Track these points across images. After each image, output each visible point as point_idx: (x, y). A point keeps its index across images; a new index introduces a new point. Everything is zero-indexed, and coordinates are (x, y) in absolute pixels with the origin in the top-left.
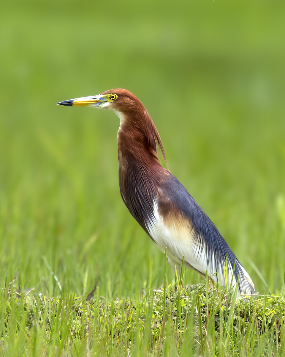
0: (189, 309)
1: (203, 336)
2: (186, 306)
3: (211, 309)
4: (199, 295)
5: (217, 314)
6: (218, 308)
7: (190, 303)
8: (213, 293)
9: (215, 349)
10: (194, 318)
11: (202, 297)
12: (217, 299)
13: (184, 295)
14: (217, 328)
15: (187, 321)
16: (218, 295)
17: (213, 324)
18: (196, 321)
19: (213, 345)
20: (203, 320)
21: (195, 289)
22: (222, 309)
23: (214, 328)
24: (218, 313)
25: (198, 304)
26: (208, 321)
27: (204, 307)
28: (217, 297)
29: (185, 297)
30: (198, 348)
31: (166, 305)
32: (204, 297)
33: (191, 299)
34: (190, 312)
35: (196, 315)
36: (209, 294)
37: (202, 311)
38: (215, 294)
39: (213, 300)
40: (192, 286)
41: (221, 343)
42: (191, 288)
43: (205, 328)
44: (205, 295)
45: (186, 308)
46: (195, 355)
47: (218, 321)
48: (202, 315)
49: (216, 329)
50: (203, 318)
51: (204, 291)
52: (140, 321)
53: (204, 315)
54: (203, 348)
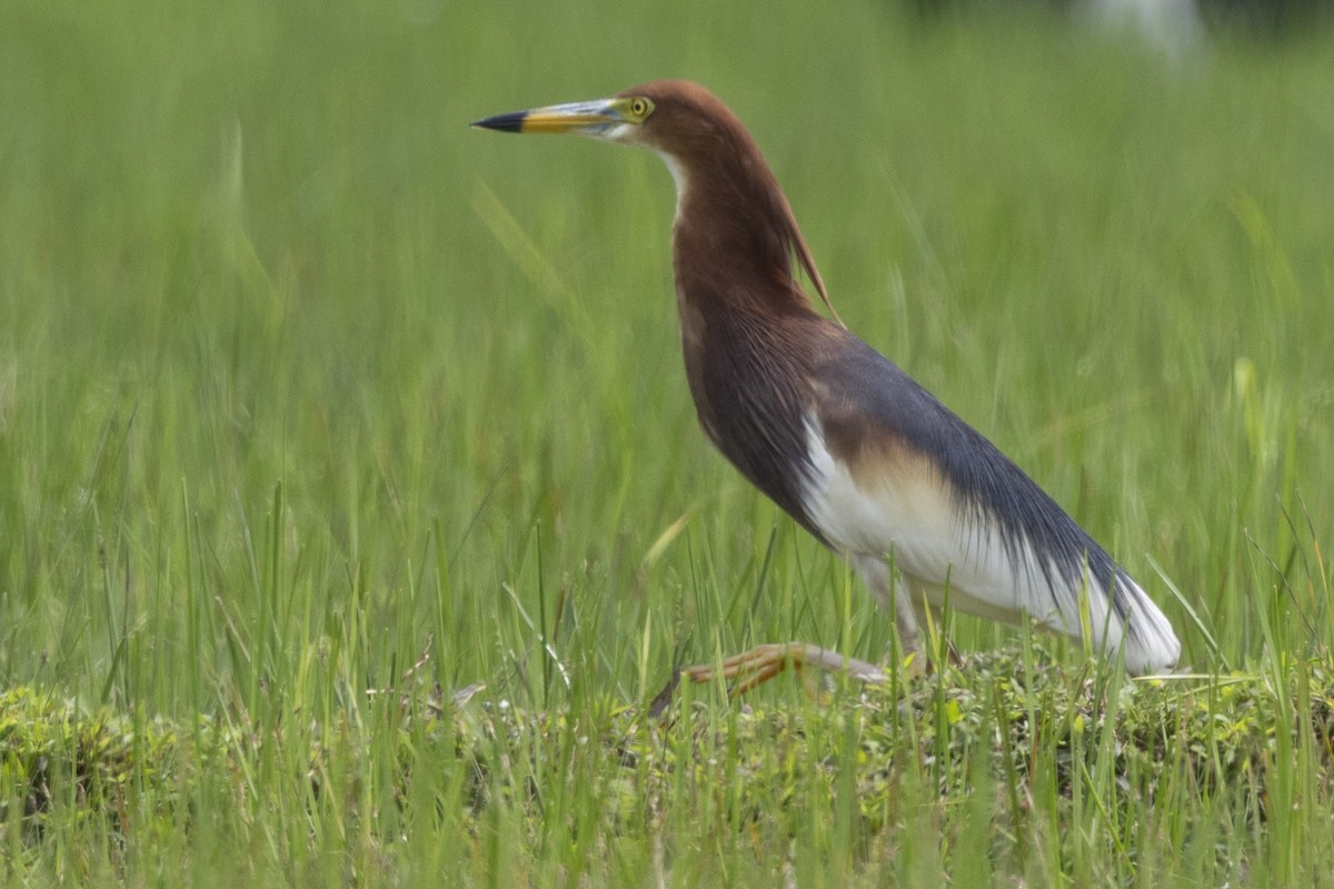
0: (972, 729)
1: (1019, 813)
2: (965, 720)
3: (1043, 728)
4: (1005, 686)
5: (1063, 743)
6: (1067, 723)
7: (975, 710)
8: (1045, 676)
9: (1061, 854)
10: (990, 759)
11: (1013, 690)
12: (1060, 695)
13: (957, 686)
14: (1063, 785)
15: (969, 771)
16: (1062, 684)
17: (1049, 775)
18: (998, 766)
19: (1054, 840)
20: (1019, 763)
21: (988, 667)
22: (1079, 724)
23: (1054, 787)
24: (1067, 738)
25: (1002, 715)
26: (1036, 765)
27: (1021, 720)
28: (1060, 689)
29: (961, 694)
30: (1007, 851)
31: (897, 720)
32: (1019, 689)
33: (978, 700)
34: (977, 738)
35: (995, 750)
36: (1036, 678)
37: (1013, 735)
38: (1052, 680)
39: (1047, 698)
40: (980, 657)
41: (1078, 832)
42: (976, 663)
43: (1026, 788)
44: (1021, 684)
45: (963, 726)
46: (999, 875)
47: (1066, 764)
48: (1014, 747)
49: (1062, 790)
50: (1020, 756)
51: (1018, 672)
52: (823, 774)
53: (1022, 748)
54: (1022, 850)
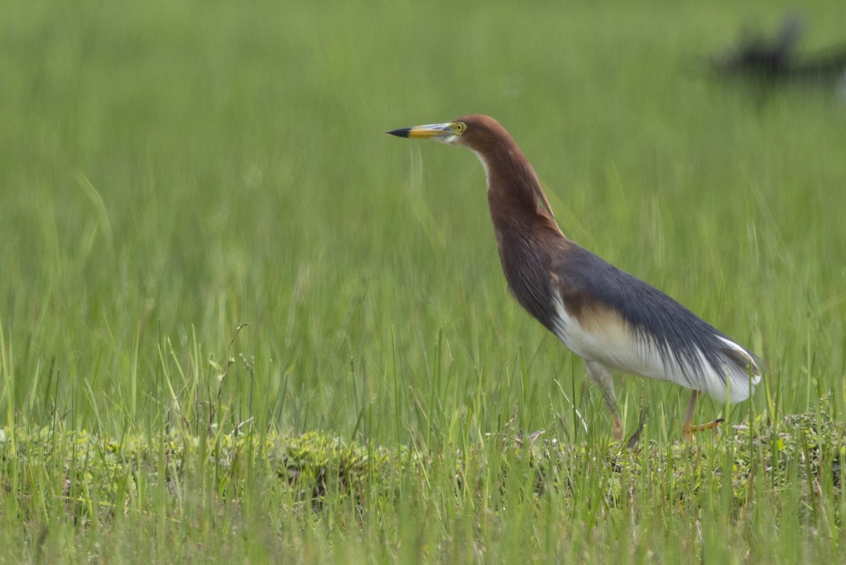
0: (790, 454)
1: (814, 496)
2: (786, 449)
3: (826, 453)
4: (806, 431)
5: (836, 460)
6: (837, 451)
7: (792, 444)
8: (827, 426)
9: (835, 516)
10: (799, 468)
11: (811, 433)
12: (834, 436)
13: (783, 432)
14: (836, 481)
15: (788, 474)
16: (835, 430)
17: (829, 476)
18: (803, 472)
19: (831, 509)
20: (814, 470)
21: (798, 422)
23: (832, 482)
24: (838, 457)
25: (805, 446)
26: (822, 471)
27: (815, 449)
28: (835, 433)
29: (785, 435)
30: (808, 515)
31: (753, 448)
32: (814, 433)
33: (793, 438)
34: (792, 457)
35: (802, 463)
36: (822, 428)
37: (811, 457)
38: (831, 429)
39: (828, 438)
40: (794, 417)
42: (792, 420)
43: (818, 483)
44: (815, 430)
45: (785, 452)
46: (803, 527)
47: (837, 470)
48: (811, 462)
49: (835, 484)
50: (814, 466)
51: (814, 425)
52: (715, 476)
53: (816, 463)
54: (815, 514)
